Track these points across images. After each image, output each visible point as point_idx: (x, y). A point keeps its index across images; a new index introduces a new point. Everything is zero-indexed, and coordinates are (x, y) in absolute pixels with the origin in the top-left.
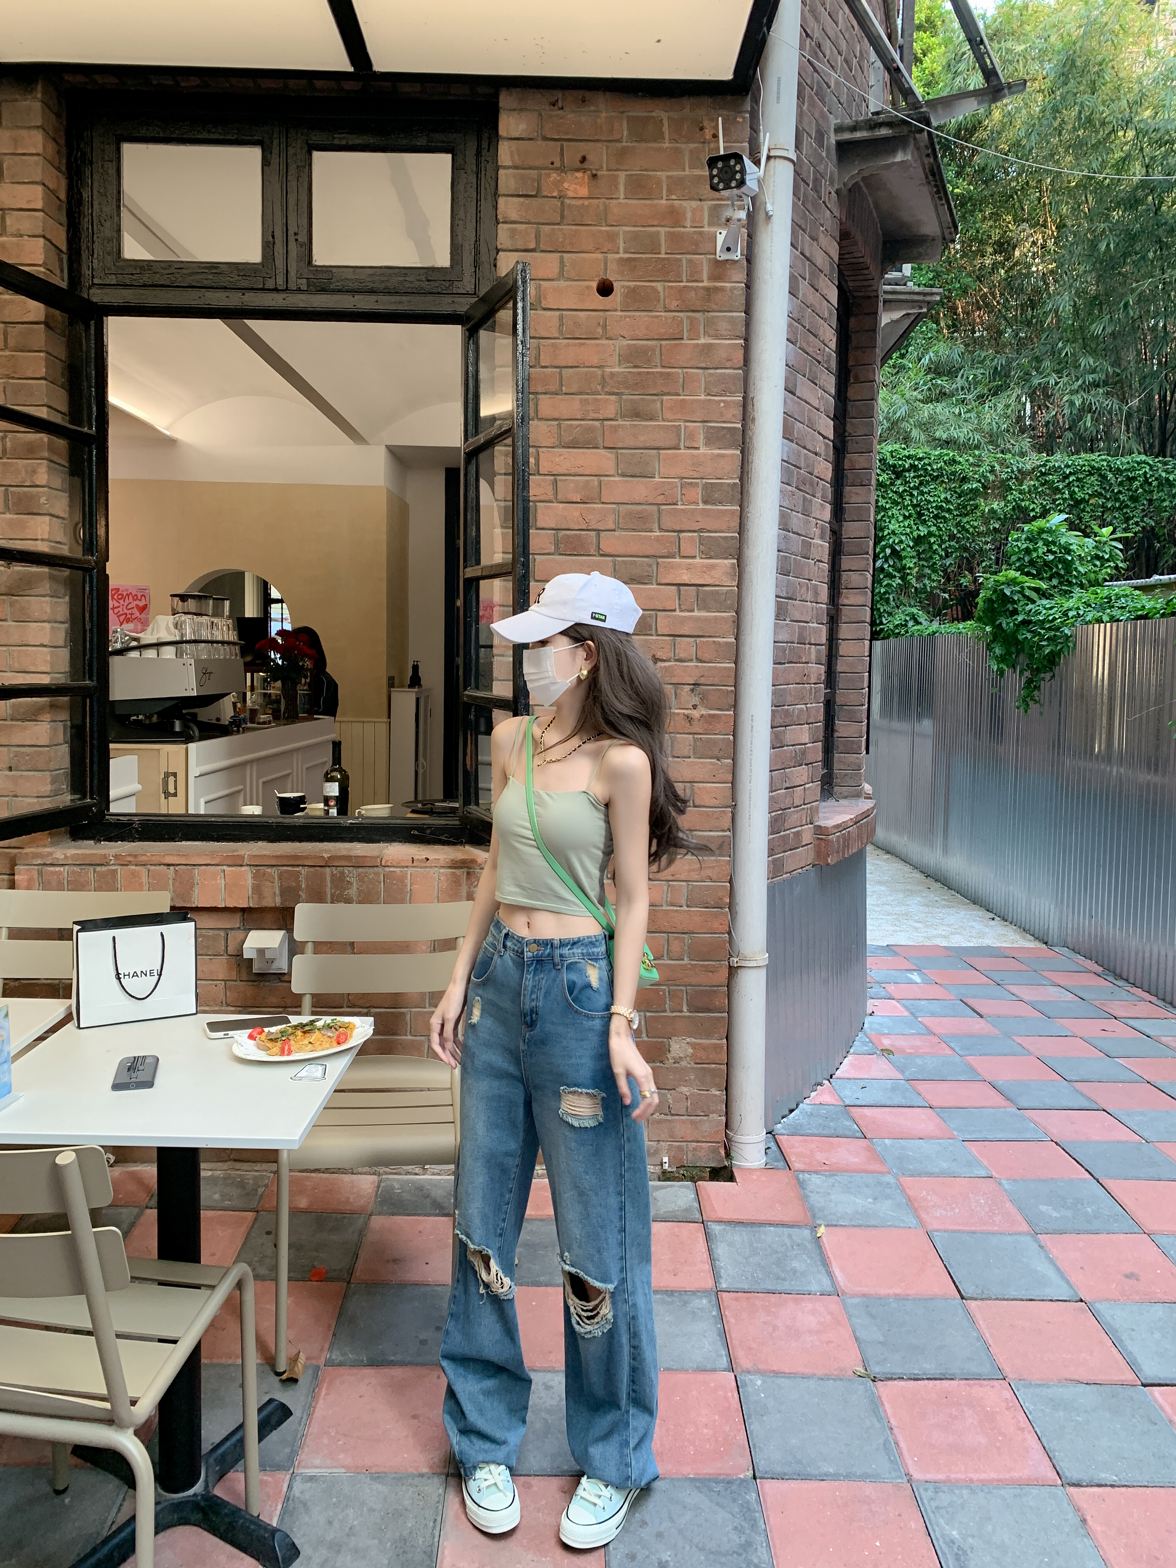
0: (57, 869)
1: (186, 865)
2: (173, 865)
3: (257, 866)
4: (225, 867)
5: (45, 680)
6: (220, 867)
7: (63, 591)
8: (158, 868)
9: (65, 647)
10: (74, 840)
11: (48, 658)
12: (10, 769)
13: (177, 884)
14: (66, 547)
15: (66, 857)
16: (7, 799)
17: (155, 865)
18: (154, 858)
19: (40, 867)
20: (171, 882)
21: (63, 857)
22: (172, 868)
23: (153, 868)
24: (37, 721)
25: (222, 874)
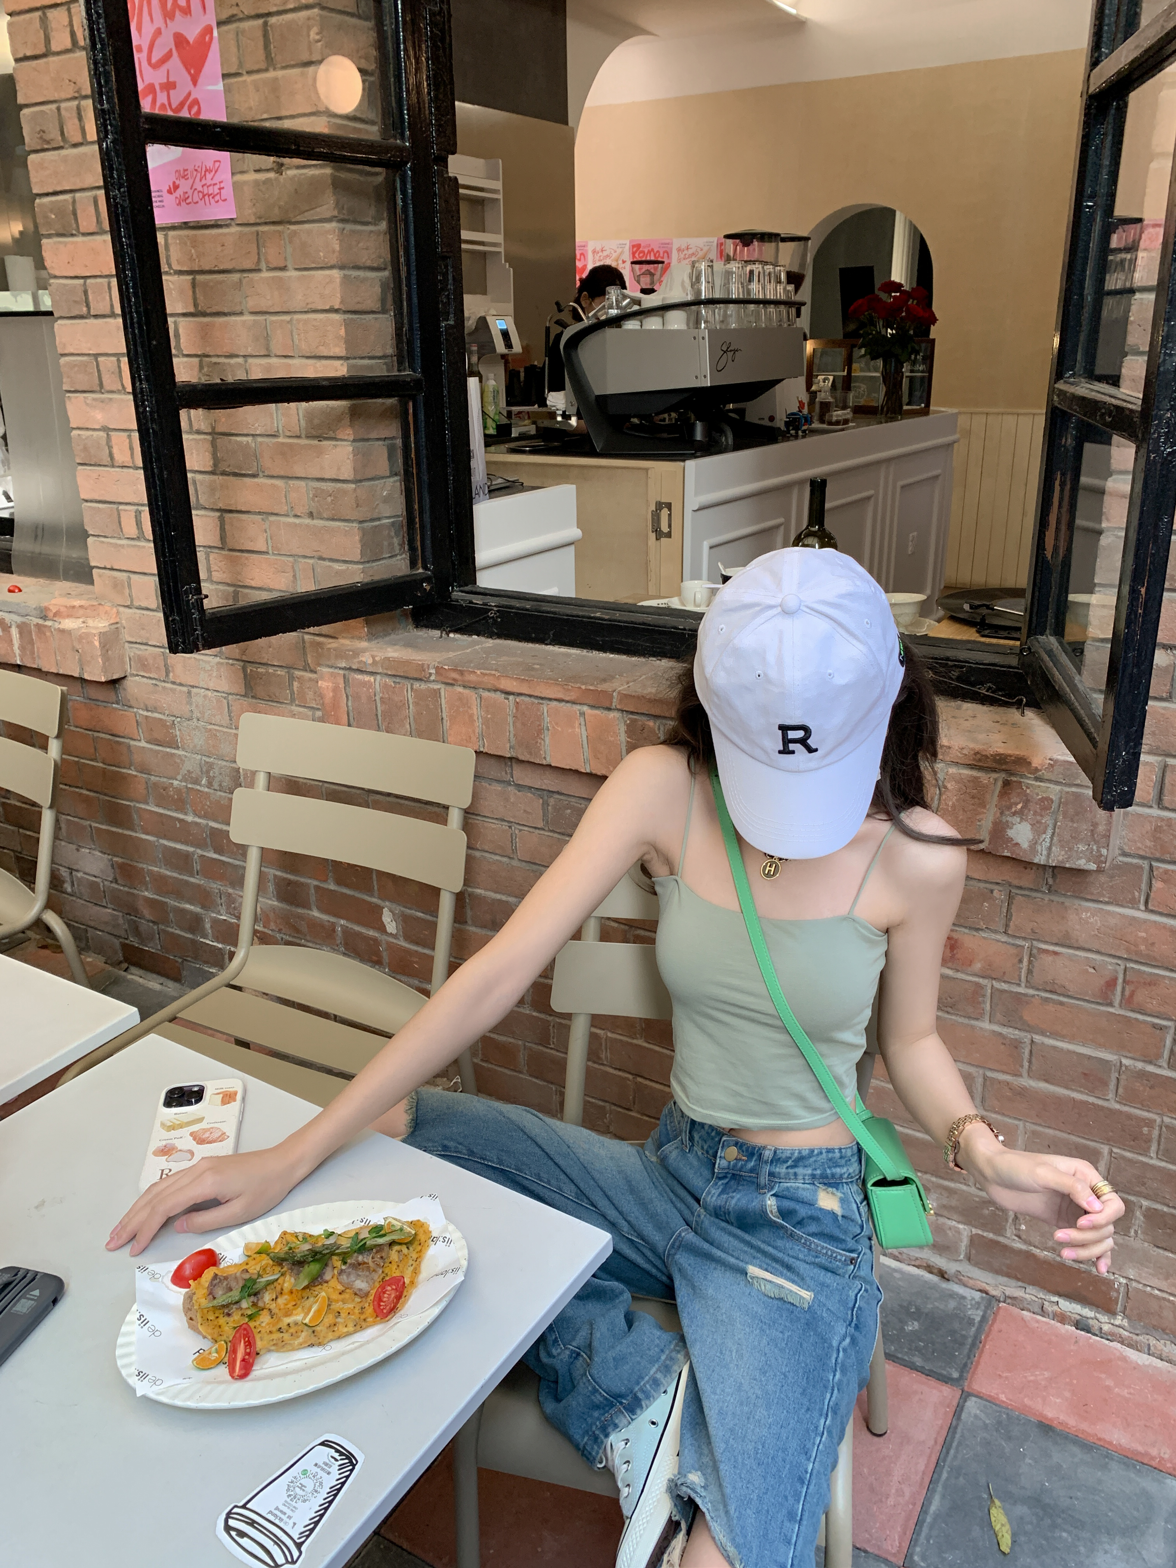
0: (367, 678)
1: (530, 696)
2: (513, 694)
3: (632, 713)
4: (585, 708)
5: (338, 370)
6: (578, 707)
7: (372, 211)
8: (492, 695)
9: (384, 311)
10: (417, 627)
11: (342, 332)
12: (311, 515)
13: (519, 725)
14: (375, 129)
15: (375, 663)
16: (311, 561)
17: (489, 690)
18: (486, 679)
19: (347, 672)
20: (510, 720)
21: (370, 661)
22: (511, 697)
23: (486, 694)
24: (335, 439)
25: (582, 719)
